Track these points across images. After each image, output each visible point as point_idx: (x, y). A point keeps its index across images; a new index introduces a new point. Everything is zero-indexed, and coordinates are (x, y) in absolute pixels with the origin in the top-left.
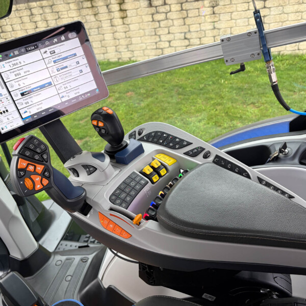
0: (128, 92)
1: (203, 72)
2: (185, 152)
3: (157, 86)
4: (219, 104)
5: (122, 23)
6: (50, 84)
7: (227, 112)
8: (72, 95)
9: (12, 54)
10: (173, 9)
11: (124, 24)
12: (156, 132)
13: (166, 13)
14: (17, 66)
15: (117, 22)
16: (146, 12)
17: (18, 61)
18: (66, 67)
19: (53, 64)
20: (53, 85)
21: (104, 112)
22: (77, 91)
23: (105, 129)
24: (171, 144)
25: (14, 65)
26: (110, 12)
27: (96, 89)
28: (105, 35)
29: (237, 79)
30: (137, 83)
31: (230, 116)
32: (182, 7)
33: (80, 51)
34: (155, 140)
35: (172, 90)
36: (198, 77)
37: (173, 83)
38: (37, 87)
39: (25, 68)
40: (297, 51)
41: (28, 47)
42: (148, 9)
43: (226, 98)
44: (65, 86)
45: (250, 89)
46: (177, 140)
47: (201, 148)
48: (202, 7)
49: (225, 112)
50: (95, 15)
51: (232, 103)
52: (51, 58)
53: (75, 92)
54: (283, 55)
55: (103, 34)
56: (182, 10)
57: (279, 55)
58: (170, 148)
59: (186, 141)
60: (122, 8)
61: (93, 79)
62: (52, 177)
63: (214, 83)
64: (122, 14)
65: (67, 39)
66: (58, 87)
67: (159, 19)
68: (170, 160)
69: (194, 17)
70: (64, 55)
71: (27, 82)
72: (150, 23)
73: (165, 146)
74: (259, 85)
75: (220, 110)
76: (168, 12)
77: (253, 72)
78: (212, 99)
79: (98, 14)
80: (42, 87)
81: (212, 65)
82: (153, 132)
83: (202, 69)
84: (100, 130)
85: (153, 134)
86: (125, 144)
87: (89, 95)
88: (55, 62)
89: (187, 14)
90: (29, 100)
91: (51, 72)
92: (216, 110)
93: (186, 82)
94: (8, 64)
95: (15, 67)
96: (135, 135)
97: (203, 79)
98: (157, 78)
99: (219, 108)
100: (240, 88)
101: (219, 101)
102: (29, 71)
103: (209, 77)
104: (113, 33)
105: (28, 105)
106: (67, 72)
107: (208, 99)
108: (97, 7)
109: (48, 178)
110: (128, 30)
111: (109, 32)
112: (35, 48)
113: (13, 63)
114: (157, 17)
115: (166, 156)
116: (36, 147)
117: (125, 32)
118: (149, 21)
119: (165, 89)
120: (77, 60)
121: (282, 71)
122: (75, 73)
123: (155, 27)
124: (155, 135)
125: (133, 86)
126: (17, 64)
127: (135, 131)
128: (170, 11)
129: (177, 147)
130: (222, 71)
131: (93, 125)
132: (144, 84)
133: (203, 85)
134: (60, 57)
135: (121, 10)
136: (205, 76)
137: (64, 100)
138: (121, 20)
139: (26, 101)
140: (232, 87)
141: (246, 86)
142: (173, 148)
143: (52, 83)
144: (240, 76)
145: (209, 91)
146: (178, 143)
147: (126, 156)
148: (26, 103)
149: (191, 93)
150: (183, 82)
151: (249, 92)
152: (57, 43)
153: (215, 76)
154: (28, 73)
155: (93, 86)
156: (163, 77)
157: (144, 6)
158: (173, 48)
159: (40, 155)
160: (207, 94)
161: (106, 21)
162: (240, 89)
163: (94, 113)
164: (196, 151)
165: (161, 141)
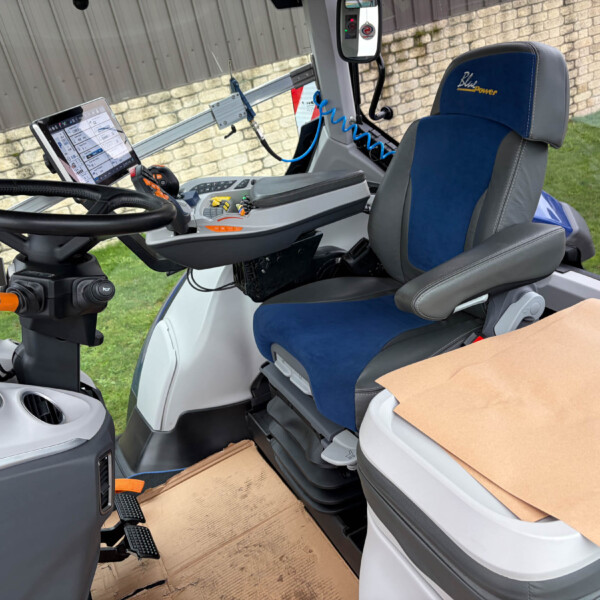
7: (127, 324)
9: (71, 122)
23: (164, 180)
24: (219, 188)
27: (131, 158)
31: (134, 327)
46: (222, 183)
47: (246, 180)
49: (124, 324)
73: (214, 191)
77: (133, 262)
100: (127, 288)
129: (225, 187)
144: (117, 272)
146: (224, 185)
151: (145, 288)
164: (243, 183)
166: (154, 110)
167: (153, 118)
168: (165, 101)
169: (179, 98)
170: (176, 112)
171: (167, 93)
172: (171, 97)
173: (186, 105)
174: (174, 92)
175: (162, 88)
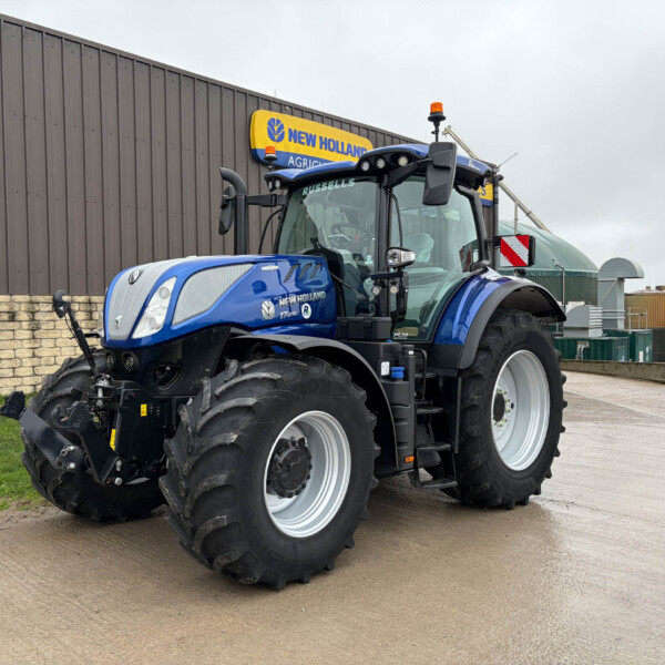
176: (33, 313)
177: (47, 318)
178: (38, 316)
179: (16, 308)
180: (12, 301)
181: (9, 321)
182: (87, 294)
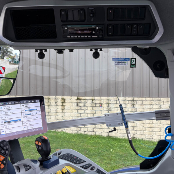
0: (57, 149)
1: (101, 144)
2: (81, 166)
3: (75, 147)
4: (109, 164)
5: (61, 112)
6: (20, 120)
8: (29, 128)
9: (7, 103)
10: (88, 109)
11: (62, 112)
12: (68, 154)
13: (85, 110)
14: (8, 109)
15: (60, 111)
16: (74, 108)
17: (9, 107)
18: (30, 114)
19: (25, 111)
20: (22, 121)
21: (43, 138)
22: (32, 126)
23: (41, 147)
24: (75, 161)
25: (7, 108)
26: (57, 105)
27: (42, 127)
28: (51, 116)
29: (120, 150)
30: (63, 144)
32: (93, 108)
33: (39, 109)
34: (67, 158)
35: (83, 151)
36: (98, 146)
37: (84, 147)
38: (14, 121)
39: (11, 111)
40: (152, 140)
41: (16, 102)
42: (76, 107)
43: (113, 160)
44: (27, 123)
45: (127, 157)
46: (78, 159)
47: (90, 164)
48: (103, 110)
49: (112, 169)
50: (48, 106)
51: (116, 164)
52: (25, 109)
53: (31, 127)
54: (144, 140)
55: (50, 116)
56: (93, 110)
57: (142, 140)
58: (74, 163)
59: (83, 160)
60: (63, 105)
61: (41, 122)
62: (6, 165)
63: (107, 151)
64: (62, 107)
65: (35, 102)
66: (23, 122)
67: (81, 112)
68: (73, 170)
69: (99, 114)
70: (31, 109)
71: (10, 117)
72: (76, 114)
73: (71, 162)
74: (132, 155)
75: (110, 167)
76: (86, 110)
78: (105, 160)
79: (50, 105)
80: (16, 121)
81: (107, 140)
82: (66, 154)
83: (101, 142)
84: (39, 147)
85: (66, 155)
86: (50, 158)
87: (38, 129)
88: (26, 111)
89: (95, 112)
90: (7, 126)
91: (22, 115)
92: (107, 167)
93: (91, 148)
94: (4, 107)
95: (7, 109)
96: (56, 155)
97: (101, 147)
98: (75, 143)
99: (109, 166)
101: (109, 161)
102: (12, 112)
103: (105, 147)
104: (56, 116)
105: (6, 128)
106: (30, 116)
107: (102, 160)
108: (50, 102)
109: (5, 164)
110: (64, 115)
111: (54, 115)
112: (19, 103)
113: (7, 107)
114: (80, 111)
115: (70, 167)
116: (4, 146)
117: (62, 116)
118: (76, 113)
119: (79, 150)
120: (36, 112)
121: (144, 149)
122: (34, 118)
123: (79, 116)
124: (67, 155)
125: (61, 146)
126: (8, 108)
127: (57, 153)
128: (87, 109)
129: (78, 162)
130: (111, 145)
131: (36, 144)
132: (67, 145)
133: (100, 151)
134: (29, 109)
135: (62, 105)
136: (102, 146)
137: (24, 129)
138: (62, 110)
139: (6, 126)
140: (116, 154)
141: (124, 155)
142: (75, 163)
143: (22, 120)
145: (104, 155)
146: (78, 161)
147: (49, 163)
148: (5, 127)
149: (94, 154)
150: (89, 148)
152: (29, 103)
153: (108, 147)
154: (11, 113)
155: (41, 125)
156: (78, 143)
157: (75, 105)
158: (86, 128)
159: (5, 151)
160: (102, 156)
161: (53, 110)
162: (121, 156)
163: (38, 138)
164: (87, 165)
165: (70, 159)
166: (154, 103)
167: (152, 105)
168: (158, 101)
169: (163, 101)
170: (161, 105)
171: (160, 99)
172: (161, 100)
173: (165, 104)
174: (162, 99)
175: (158, 97)
176: (109, 104)
177: (114, 106)
178: (110, 105)
179: (102, 102)
180: (101, 99)
181: (100, 107)
182: (132, 96)
